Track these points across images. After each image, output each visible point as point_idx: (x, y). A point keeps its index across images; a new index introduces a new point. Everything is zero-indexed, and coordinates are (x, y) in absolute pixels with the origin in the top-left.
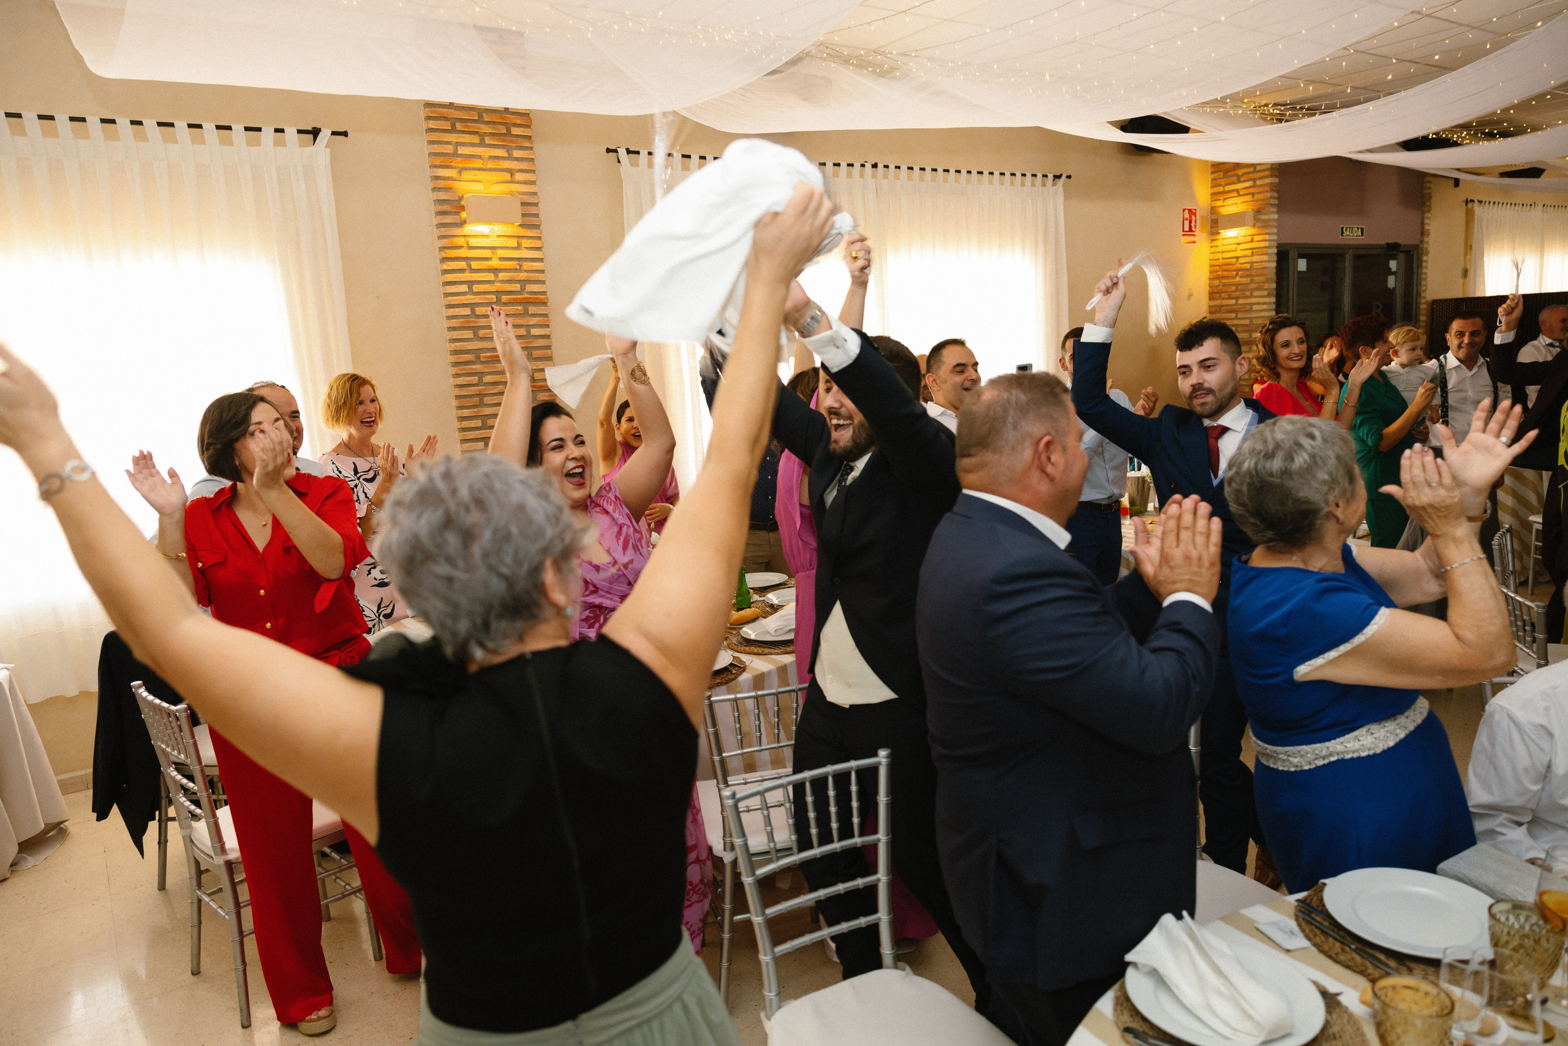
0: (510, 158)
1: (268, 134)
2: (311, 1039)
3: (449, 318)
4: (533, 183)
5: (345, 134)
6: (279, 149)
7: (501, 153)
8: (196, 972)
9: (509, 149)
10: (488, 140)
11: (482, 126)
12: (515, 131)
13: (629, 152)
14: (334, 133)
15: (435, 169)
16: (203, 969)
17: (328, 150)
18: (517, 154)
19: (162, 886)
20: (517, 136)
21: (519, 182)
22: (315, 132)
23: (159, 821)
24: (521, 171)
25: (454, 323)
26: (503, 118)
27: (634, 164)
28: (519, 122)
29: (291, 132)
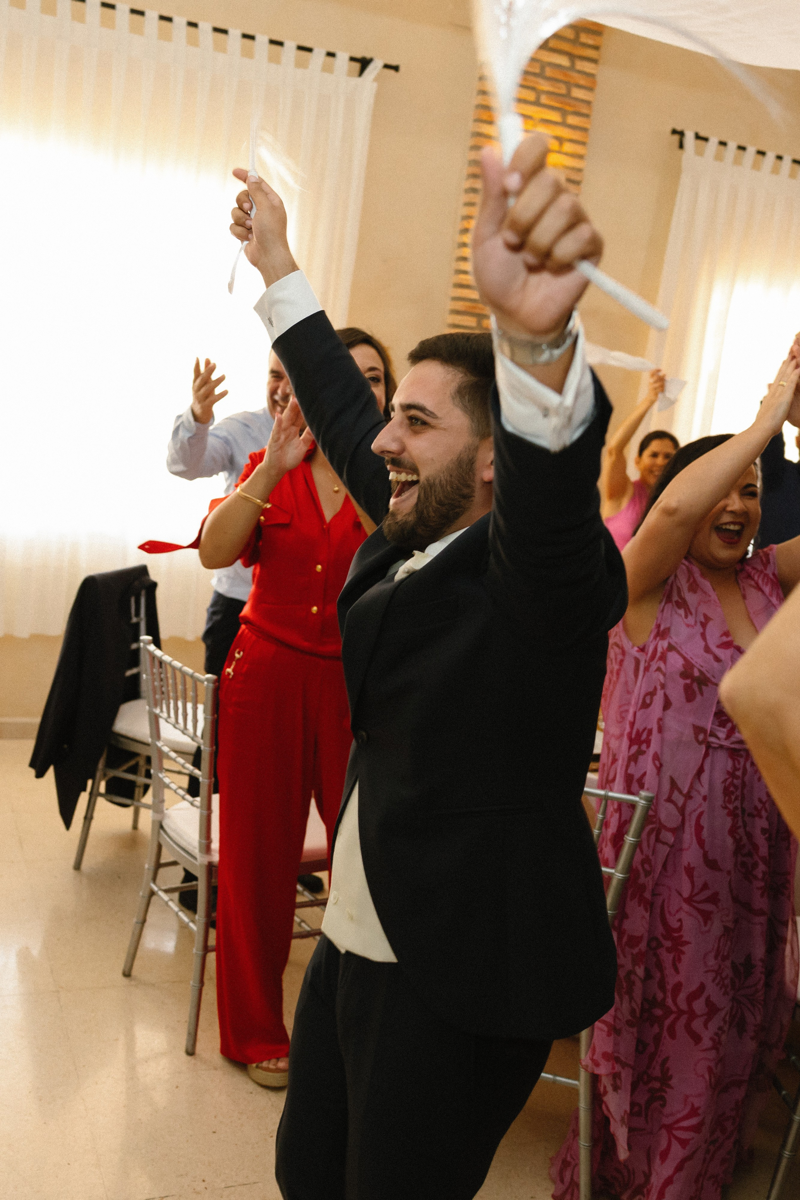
0: (564, 124)
1: (318, 57)
2: (264, 1092)
3: (455, 299)
4: (581, 157)
5: (396, 68)
6: (326, 75)
7: (555, 116)
8: (127, 974)
9: (564, 113)
10: (544, 99)
11: (541, 81)
12: (577, 93)
13: (698, 137)
14: (387, 66)
15: (481, 125)
16: (134, 972)
17: (375, 85)
18: (572, 120)
19: (78, 866)
20: (577, 99)
21: (566, 154)
22: (364, 63)
23: (91, 794)
24: (571, 141)
25: (460, 306)
26: (566, 75)
27: (700, 153)
28: (582, 82)
29: (343, 58)
